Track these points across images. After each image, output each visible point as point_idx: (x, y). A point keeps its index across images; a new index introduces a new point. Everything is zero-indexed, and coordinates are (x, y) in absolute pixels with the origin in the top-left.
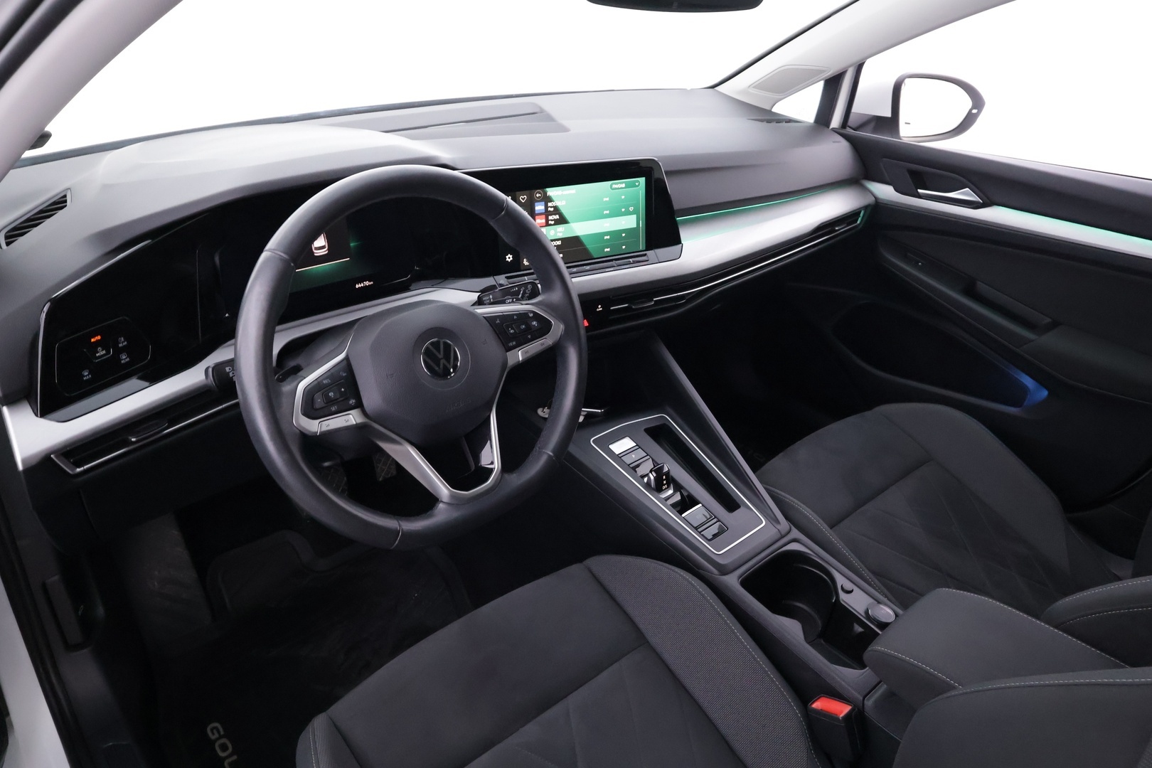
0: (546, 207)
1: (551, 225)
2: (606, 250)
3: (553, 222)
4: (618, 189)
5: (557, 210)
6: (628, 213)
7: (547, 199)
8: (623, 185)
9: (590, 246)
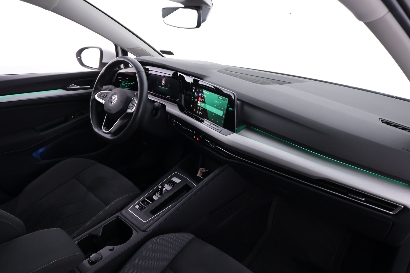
0: (202, 95)
1: (201, 102)
2: (212, 119)
3: (202, 101)
4: (220, 99)
5: (204, 98)
6: (220, 109)
7: (203, 93)
8: (222, 99)
9: (209, 115)
